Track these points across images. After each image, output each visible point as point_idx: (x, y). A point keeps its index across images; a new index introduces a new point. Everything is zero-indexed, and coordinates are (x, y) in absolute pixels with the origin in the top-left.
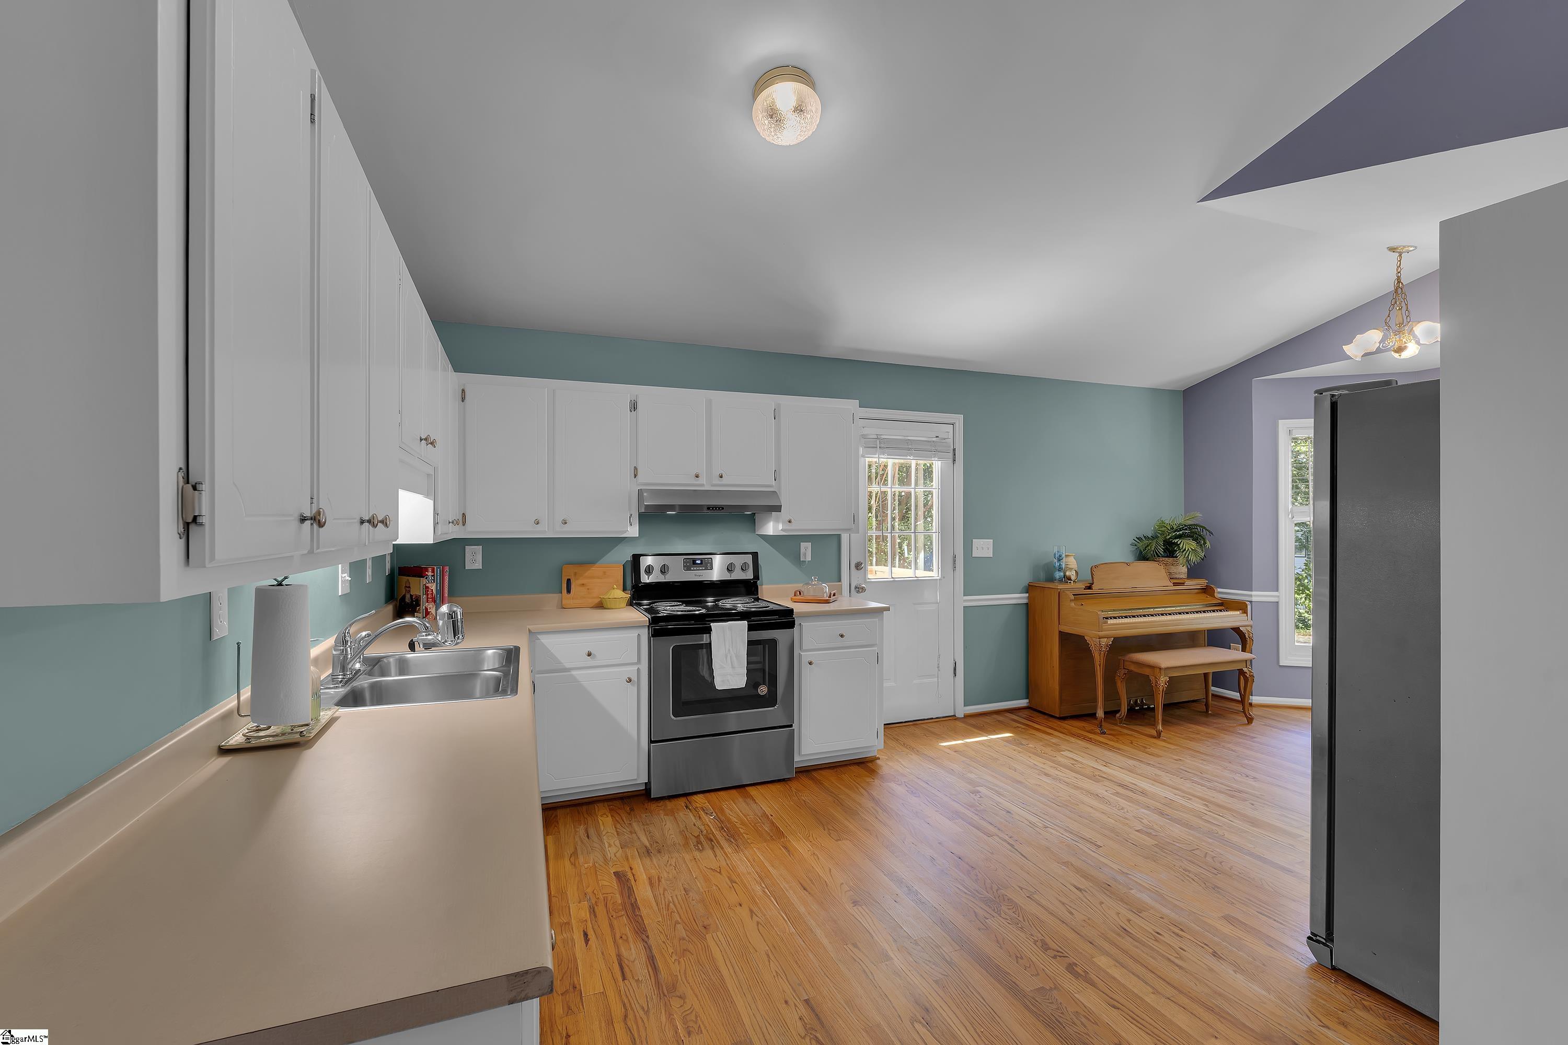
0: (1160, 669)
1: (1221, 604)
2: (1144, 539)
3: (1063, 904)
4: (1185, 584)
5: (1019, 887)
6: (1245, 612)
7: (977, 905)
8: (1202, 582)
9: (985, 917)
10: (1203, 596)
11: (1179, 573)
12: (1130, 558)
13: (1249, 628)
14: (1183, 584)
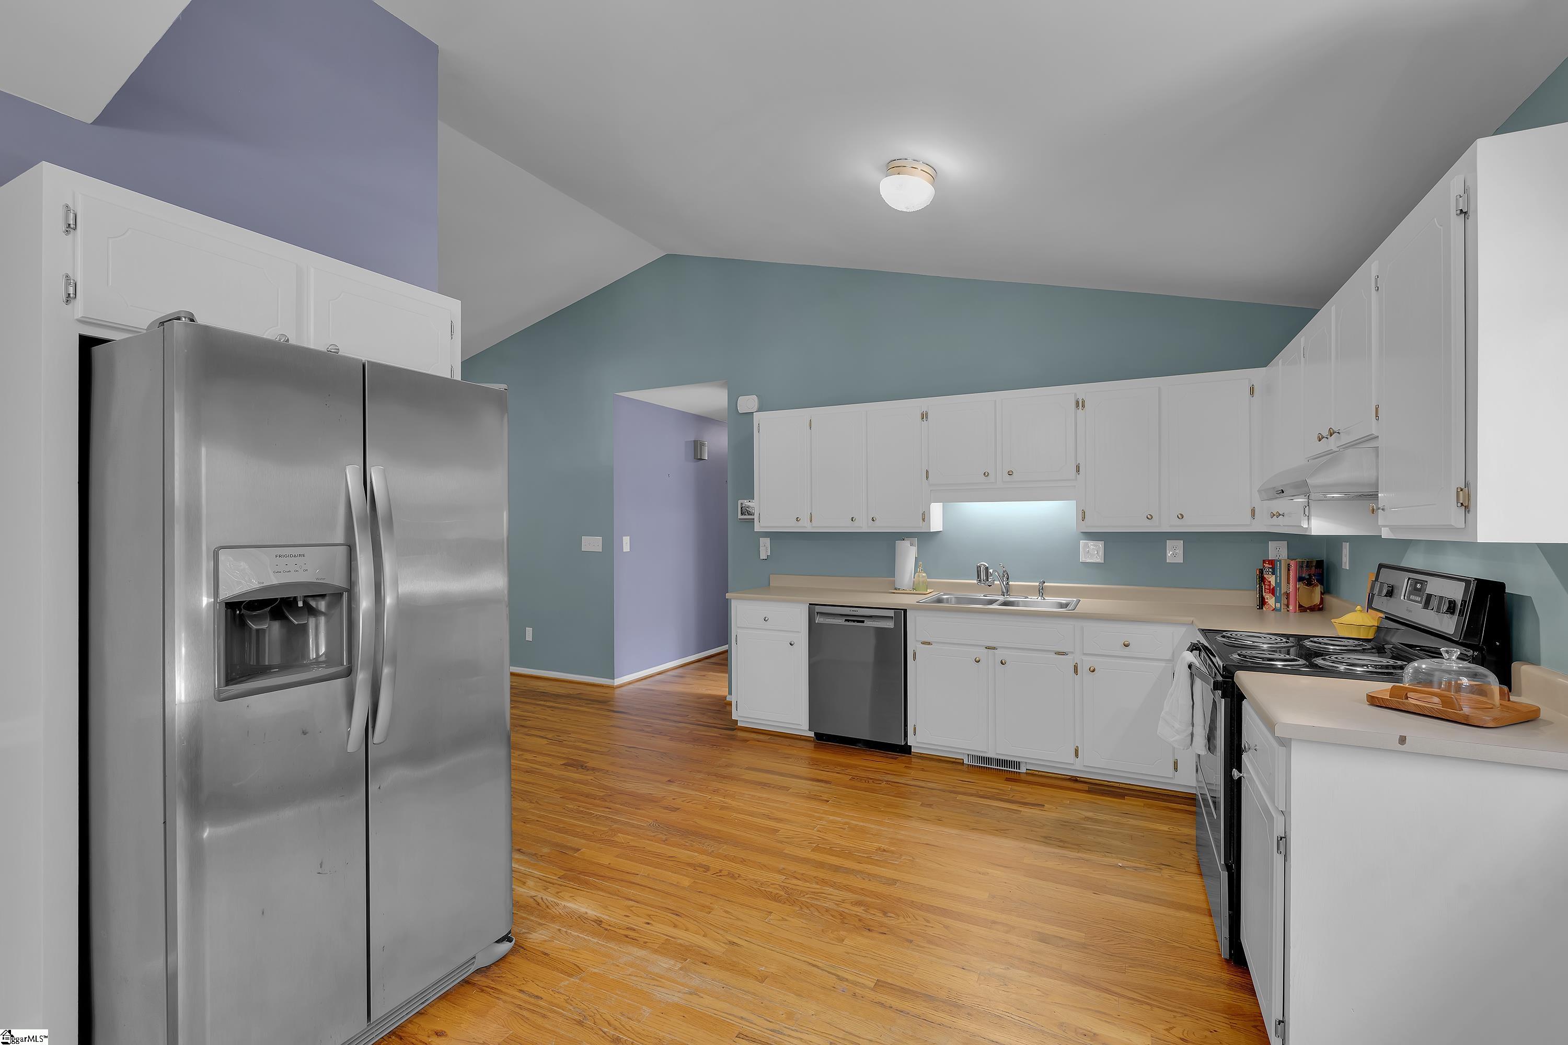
3: (738, 919)
5: (786, 920)
7: (803, 887)
9: (788, 879)
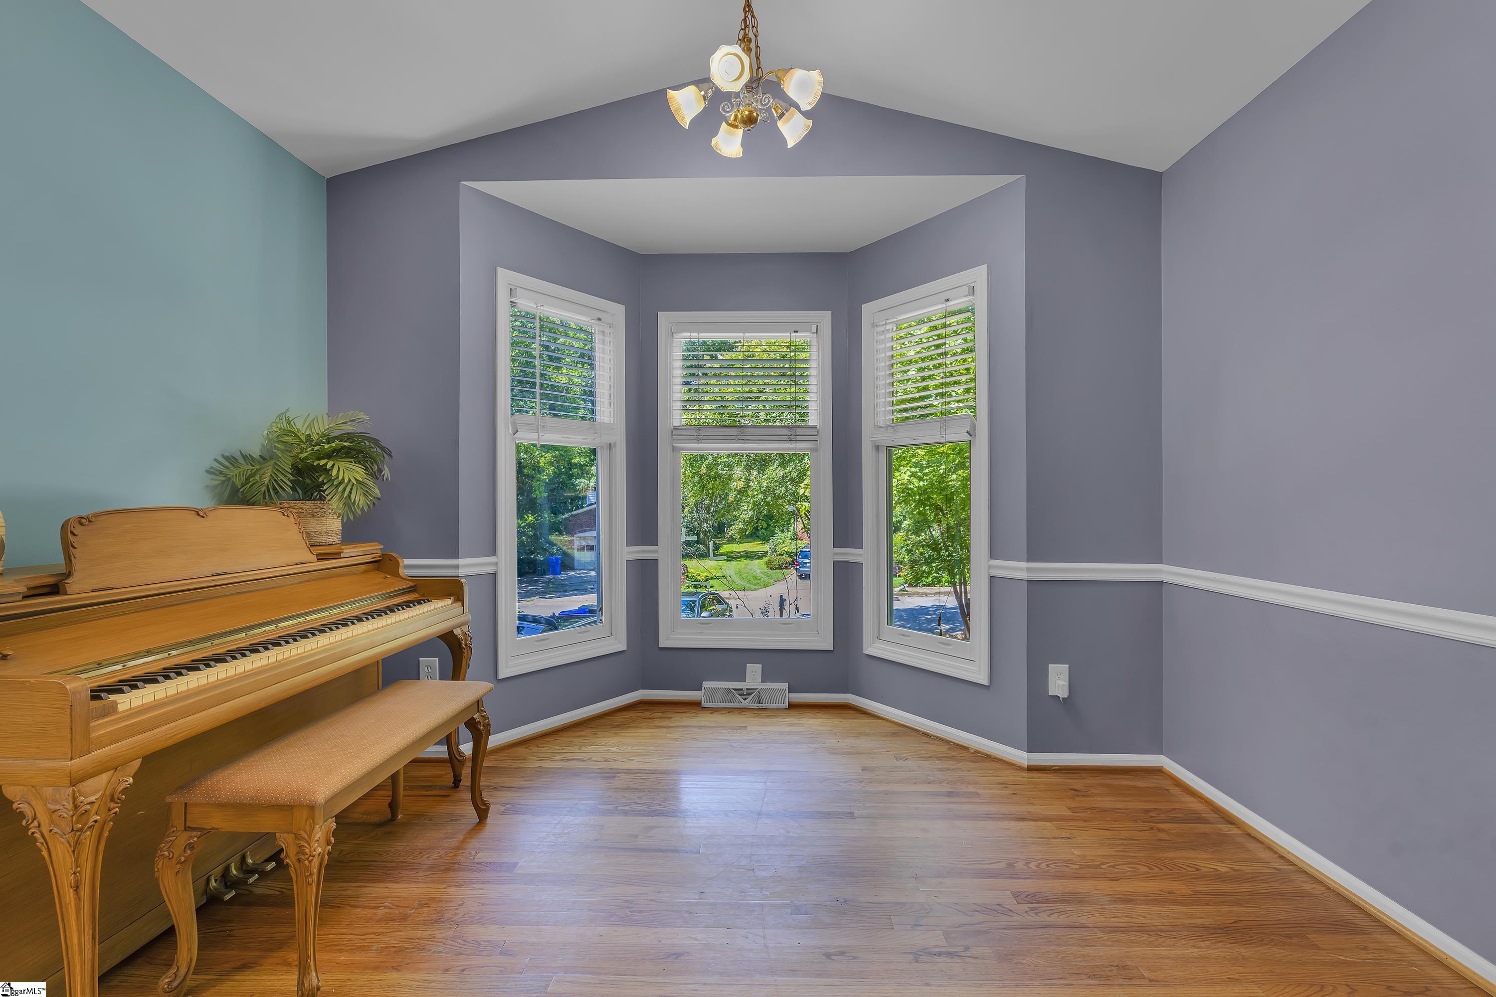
0: (312, 808)
1: (412, 589)
2: (241, 461)
4: (342, 555)
6: (459, 598)
8: (372, 549)
10: (378, 577)
11: (327, 533)
12: (203, 501)
13: (465, 629)
14: (336, 555)
